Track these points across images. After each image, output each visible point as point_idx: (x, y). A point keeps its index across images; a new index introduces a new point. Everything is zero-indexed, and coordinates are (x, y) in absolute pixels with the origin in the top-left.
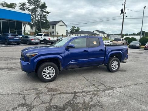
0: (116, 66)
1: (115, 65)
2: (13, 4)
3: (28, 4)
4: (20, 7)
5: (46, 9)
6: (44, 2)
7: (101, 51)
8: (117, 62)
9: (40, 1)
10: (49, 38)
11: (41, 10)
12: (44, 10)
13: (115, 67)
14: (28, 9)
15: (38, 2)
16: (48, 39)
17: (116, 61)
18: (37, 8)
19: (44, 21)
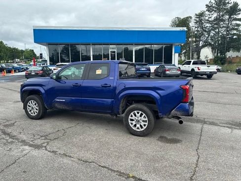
0: (142, 124)
1: (138, 121)
2: (188, 17)
3: (207, 13)
4: (196, 20)
5: (239, 14)
6: (235, 1)
7: (105, 86)
8: (144, 115)
9: (228, 3)
10: (198, 68)
11: (230, 18)
12: (235, 16)
13: (138, 126)
14: (208, 20)
15: (225, 4)
16: (196, 70)
17: (140, 112)
18: (223, 16)
19: (235, 37)
